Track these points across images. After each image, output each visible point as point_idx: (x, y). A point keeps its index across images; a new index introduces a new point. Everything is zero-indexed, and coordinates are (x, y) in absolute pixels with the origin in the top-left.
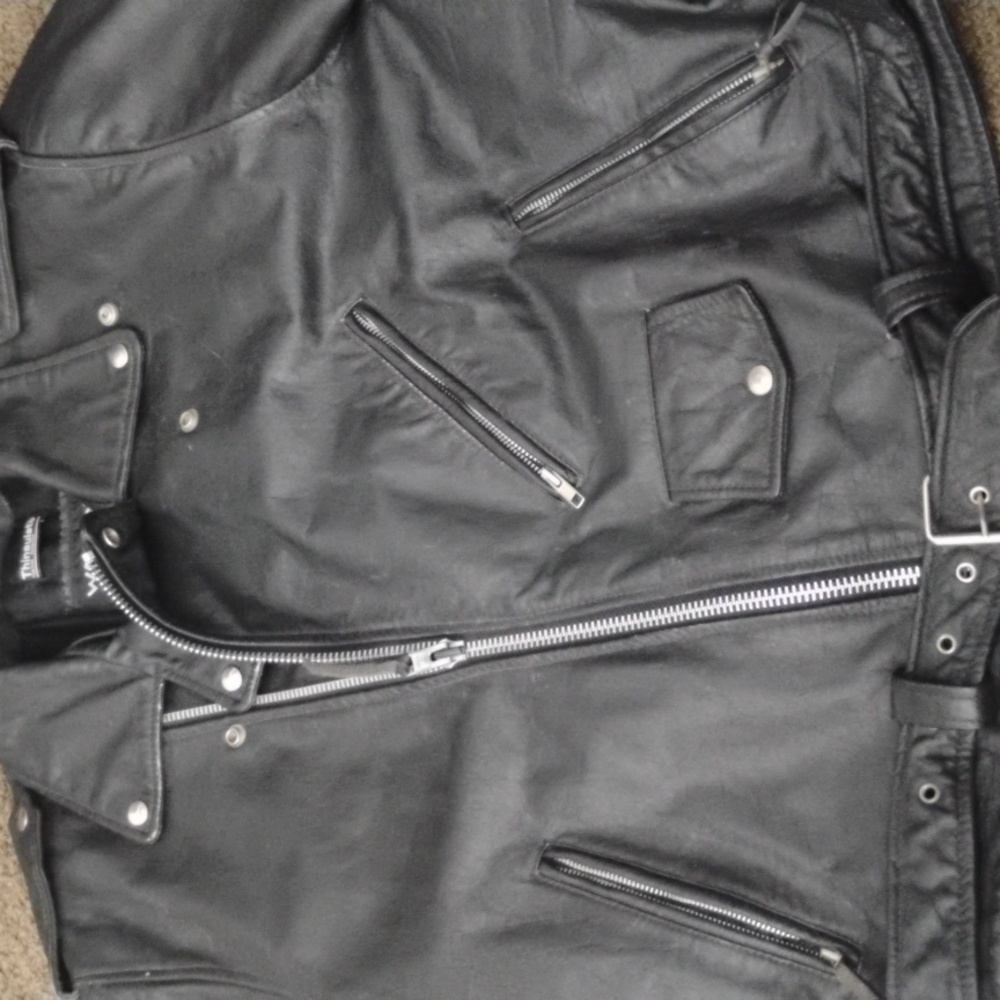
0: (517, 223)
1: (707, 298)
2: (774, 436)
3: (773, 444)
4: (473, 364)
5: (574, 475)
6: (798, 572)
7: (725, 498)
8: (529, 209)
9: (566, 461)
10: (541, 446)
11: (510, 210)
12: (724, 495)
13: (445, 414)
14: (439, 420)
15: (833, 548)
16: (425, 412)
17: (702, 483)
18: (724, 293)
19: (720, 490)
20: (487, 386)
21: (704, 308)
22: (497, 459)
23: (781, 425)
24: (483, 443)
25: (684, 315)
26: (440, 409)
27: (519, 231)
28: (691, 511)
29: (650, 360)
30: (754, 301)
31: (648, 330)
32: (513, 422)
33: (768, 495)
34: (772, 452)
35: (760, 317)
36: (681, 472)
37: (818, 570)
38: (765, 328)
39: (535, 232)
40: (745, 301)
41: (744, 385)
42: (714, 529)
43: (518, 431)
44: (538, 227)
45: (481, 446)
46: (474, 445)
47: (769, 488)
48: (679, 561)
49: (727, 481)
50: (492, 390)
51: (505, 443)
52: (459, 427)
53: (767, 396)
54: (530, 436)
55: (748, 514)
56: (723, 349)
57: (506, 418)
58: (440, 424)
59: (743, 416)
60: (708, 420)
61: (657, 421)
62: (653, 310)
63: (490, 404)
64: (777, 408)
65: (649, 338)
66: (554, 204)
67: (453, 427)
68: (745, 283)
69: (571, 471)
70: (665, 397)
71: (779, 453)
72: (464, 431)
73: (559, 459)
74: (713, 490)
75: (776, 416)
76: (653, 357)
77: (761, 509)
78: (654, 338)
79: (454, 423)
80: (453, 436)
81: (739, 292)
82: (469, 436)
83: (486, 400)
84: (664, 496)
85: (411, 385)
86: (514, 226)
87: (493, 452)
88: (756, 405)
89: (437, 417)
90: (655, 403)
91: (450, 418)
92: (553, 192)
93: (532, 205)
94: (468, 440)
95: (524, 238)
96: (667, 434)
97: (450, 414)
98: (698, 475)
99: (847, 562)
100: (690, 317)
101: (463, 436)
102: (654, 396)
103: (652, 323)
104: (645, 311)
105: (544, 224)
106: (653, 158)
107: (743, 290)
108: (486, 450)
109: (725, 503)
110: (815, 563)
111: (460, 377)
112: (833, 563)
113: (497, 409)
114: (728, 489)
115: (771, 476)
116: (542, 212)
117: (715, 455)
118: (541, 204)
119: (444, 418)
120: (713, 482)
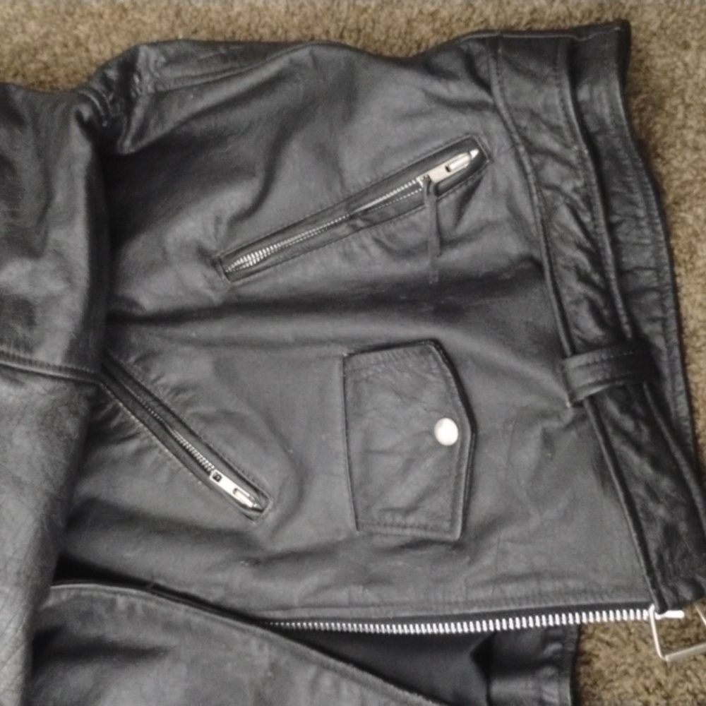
0: (227, 274)
1: (401, 351)
2: (457, 484)
3: (456, 493)
4: (179, 390)
5: (266, 498)
6: (475, 610)
7: (409, 534)
8: (238, 263)
9: (259, 485)
10: (236, 468)
11: (221, 262)
12: (408, 532)
13: (150, 433)
14: (144, 439)
15: (510, 589)
16: (132, 432)
17: (388, 518)
18: (417, 349)
19: (405, 527)
20: (190, 411)
21: (397, 359)
22: (195, 479)
23: (464, 476)
24: (183, 462)
25: (378, 363)
26: (146, 429)
27: (229, 282)
28: (377, 541)
29: (345, 401)
30: (443, 360)
31: (344, 373)
32: (211, 445)
33: (448, 537)
34: (455, 500)
35: (449, 374)
36: (368, 508)
37: (494, 609)
38: (453, 384)
39: (244, 284)
40: (436, 359)
41: (431, 433)
42: (399, 562)
43: (216, 454)
44: (247, 279)
45: (181, 465)
46: (175, 464)
47: (451, 531)
48: (367, 590)
49: (411, 520)
50: (194, 414)
51: (203, 464)
52: (162, 446)
53: (451, 448)
54: (226, 460)
55: (430, 552)
56: (414, 398)
57: (205, 441)
58: (146, 442)
59: (429, 462)
60: (397, 462)
61: (349, 458)
62: (351, 355)
63: (192, 428)
64: (461, 459)
65: (344, 381)
66: (262, 261)
67: (156, 446)
68: (437, 343)
69: (263, 494)
70: (357, 438)
71: (461, 501)
72: (167, 451)
73: (252, 483)
74: (399, 526)
75: (459, 466)
76: (348, 398)
77: (443, 548)
78: (349, 381)
79: (158, 442)
80: (156, 453)
81: (430, 352)
82: (171, 455)
83: (188, 423)
84: (352, 525)
85: (121, 404)
86: (224, 277)
87: (192, 472)
88: (443, 453)
89: (143, 436)
90: (348, 442)
91: (154, 438)
92: (261, 249)
93: (241, 260)
94: (170, 459)
95: (233, 289)
96: (357, 471)
97: (155, 434)
98: (386, 510)
99: (520, 604)
100: (383, 366)
101: (165, 455)
102: (347, 435)
103: (349, 368)
104: (343, 356)
105: (252, 277)
106: (356, 229)
107: (433, 349)
108: (185, 469)
109: (408, 539)
110: (491, 602)
111: (166, 401)
112: (507, 604)
113: (197, 433)
114: (412, 527)
115: (453, 522)
116: (250, 267)
117: (402, 495)
118: (250, 259)
119: (148, 437)
120: (399, 519)
